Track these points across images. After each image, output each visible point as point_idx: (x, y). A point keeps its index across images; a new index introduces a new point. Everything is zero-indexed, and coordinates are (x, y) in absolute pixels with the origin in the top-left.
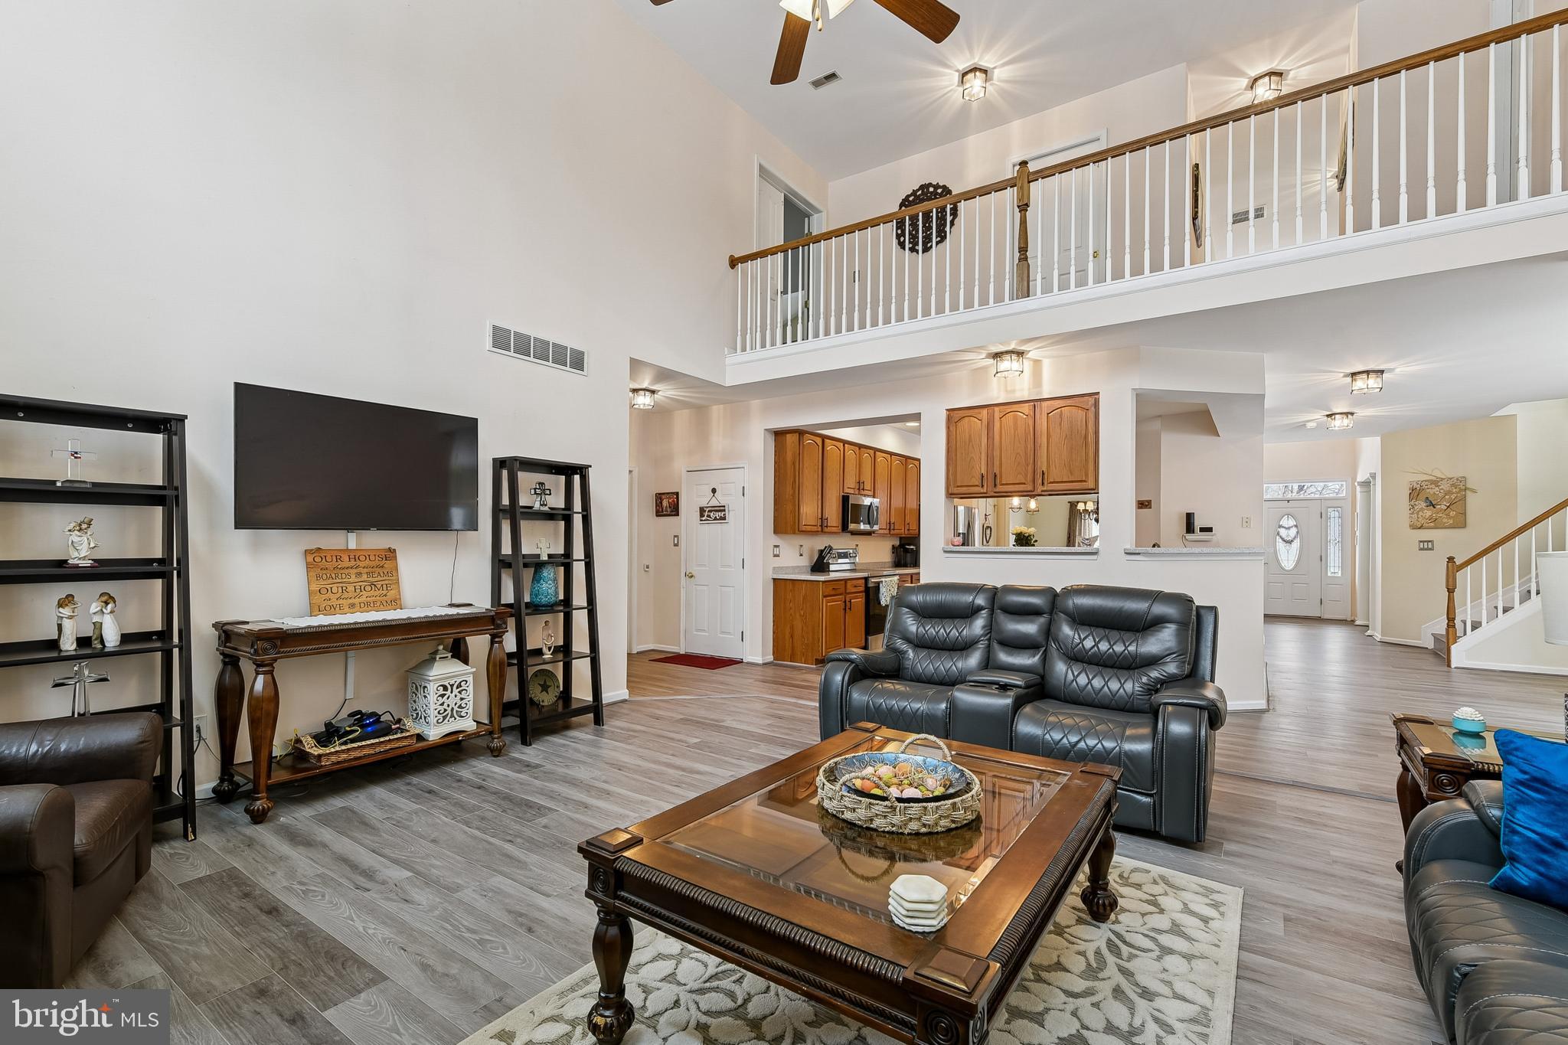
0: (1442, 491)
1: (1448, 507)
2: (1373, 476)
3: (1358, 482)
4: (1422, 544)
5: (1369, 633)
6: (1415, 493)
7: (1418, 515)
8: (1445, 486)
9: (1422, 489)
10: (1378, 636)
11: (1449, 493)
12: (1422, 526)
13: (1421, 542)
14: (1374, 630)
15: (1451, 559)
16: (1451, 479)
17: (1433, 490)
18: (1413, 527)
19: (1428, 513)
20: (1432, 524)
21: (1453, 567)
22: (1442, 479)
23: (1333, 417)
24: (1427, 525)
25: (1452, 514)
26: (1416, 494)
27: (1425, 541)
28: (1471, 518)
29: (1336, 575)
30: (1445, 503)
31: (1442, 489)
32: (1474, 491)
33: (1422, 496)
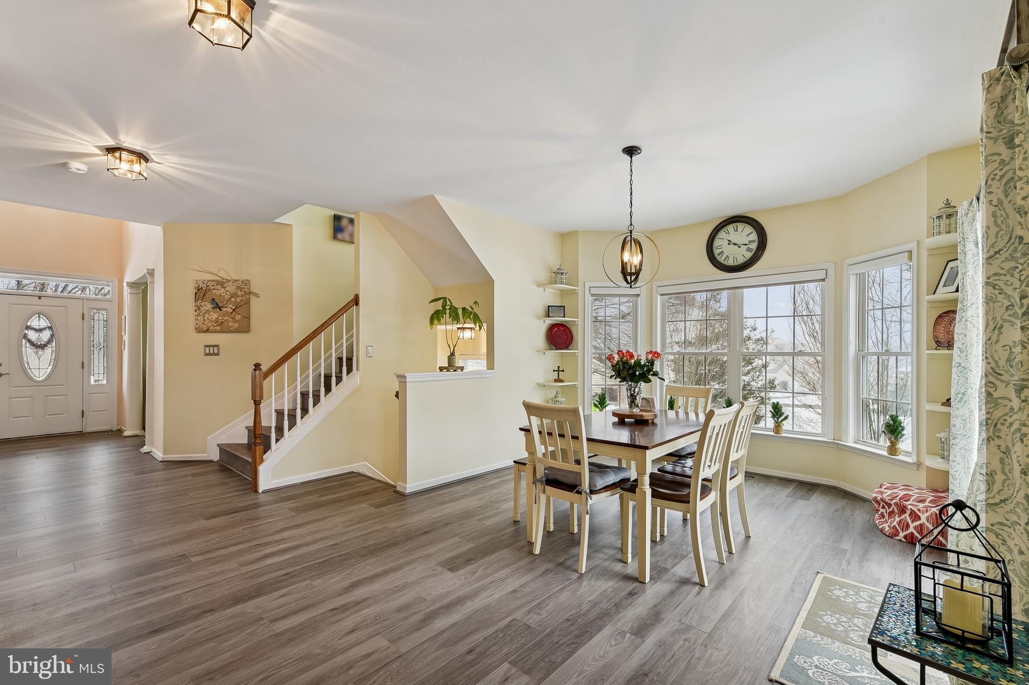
0: (228, 293)
1: (234, 310)
2: (151, 273)
3: (127, 283)
4: (207, 348)
5: (145, 449)
6: (201, 293)
7: (204, 317)
8: (231, 288)
9: (208, 290)
10: (159, 455)
11: (234, 295)
12: (208, 329)
13: (207, 346)
14: (152, 444)
15: (257, 366)
16: (236, 281)
17: (220, 291)
18: (199, 330)
19: (214, 316)
20: (218, 328)
21: (260, 374)
22: (228, 281)
23: (117, 154)
24: (213, 328)
25: (238, 317)
26: (201, 295)
27: (211, 346)
28: (255, 321)
29: (100, 383)
30: (231, 306)
31: (228, 291)
32: (257, 295)
33: (209, 297)
